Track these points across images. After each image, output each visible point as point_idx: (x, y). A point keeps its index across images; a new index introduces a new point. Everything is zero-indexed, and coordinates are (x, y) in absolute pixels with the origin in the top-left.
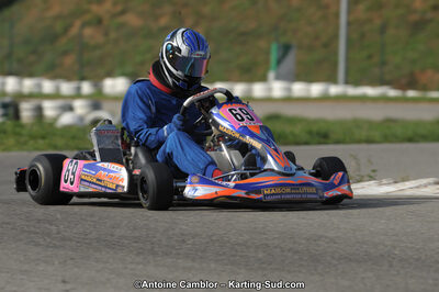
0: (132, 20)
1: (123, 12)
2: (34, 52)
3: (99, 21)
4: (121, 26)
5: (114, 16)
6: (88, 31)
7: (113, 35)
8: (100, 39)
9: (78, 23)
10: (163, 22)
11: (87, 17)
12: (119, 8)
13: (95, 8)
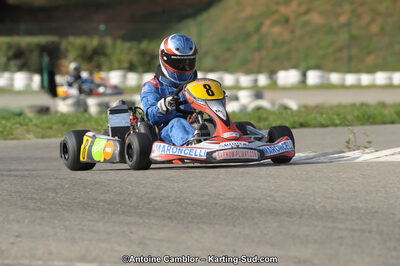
0: (315, 18)
1: (308, 12)
2: (229, 49)
3: (287, 20)
4: (306, 24)
5: (299, 15)
6: (277, 30)
7: (299, 32)
8: (287, 36)
9: (268, 23)
10: (343, 19)
11: (276, 17)
12: (304, 8)
13: (283, 9)
